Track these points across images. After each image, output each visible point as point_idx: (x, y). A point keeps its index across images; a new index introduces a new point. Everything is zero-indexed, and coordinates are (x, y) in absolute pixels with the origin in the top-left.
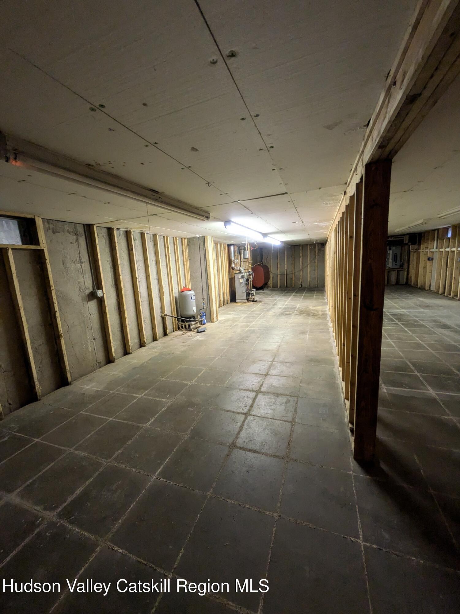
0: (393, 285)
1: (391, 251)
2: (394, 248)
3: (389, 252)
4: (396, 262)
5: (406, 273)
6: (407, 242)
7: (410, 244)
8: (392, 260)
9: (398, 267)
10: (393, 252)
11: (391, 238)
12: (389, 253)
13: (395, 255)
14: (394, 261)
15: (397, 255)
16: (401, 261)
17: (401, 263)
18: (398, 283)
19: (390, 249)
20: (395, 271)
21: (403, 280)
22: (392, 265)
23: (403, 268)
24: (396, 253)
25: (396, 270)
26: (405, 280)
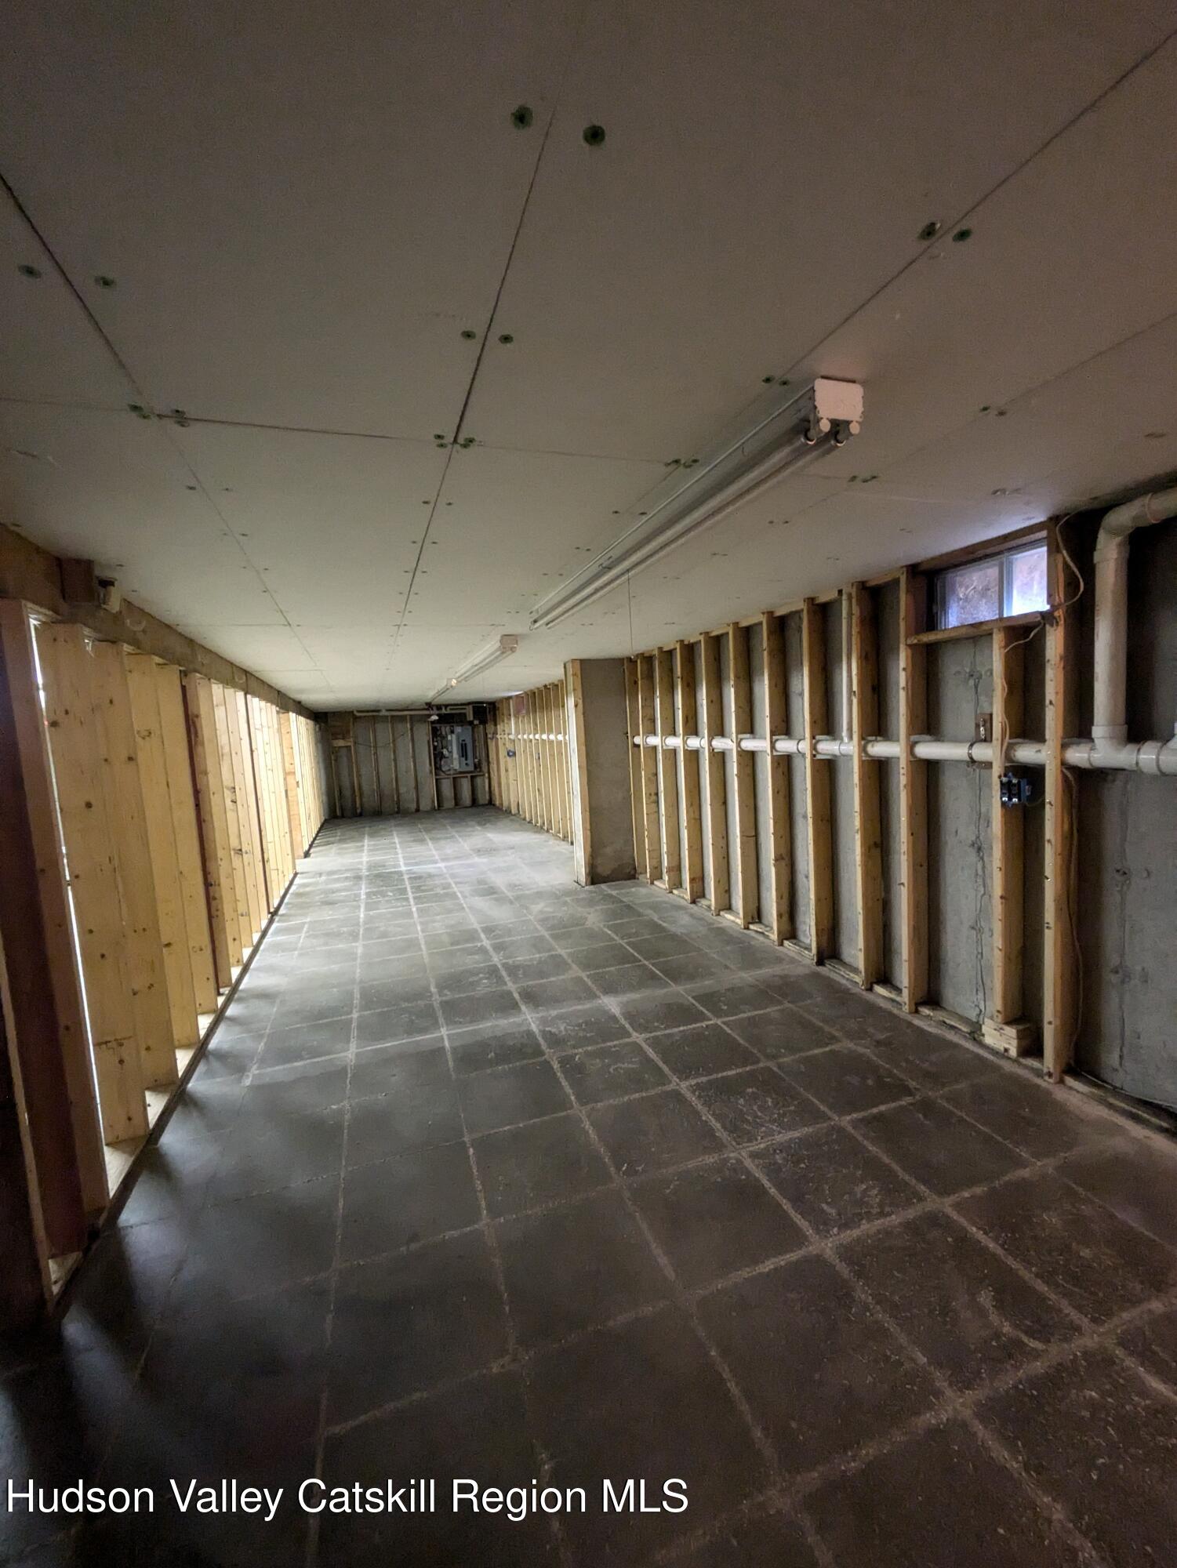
0: (467, 807)
1: (454, 736)
2: (458, 729)
3: (449, 738)
4: (466, 759)
5: (487, 781)
6: (472, 719)
7: (476, 722)
8: (458, 753)
9: (471, 768)
10: (458, 739)
11: (446, 709)
12: (451, 741)
13: (462, 744)
14: (463, 756)
15: (465, 744)
16: (475, 757)
17: (476, 760)
18: (474, 802)
19: (452, 732)
20: (467, 777)
21: (483, 798)
22: (460, 767)
23: (480, 771)
24: (464, 741)
25: (469, 775)
26: (487, 797)
